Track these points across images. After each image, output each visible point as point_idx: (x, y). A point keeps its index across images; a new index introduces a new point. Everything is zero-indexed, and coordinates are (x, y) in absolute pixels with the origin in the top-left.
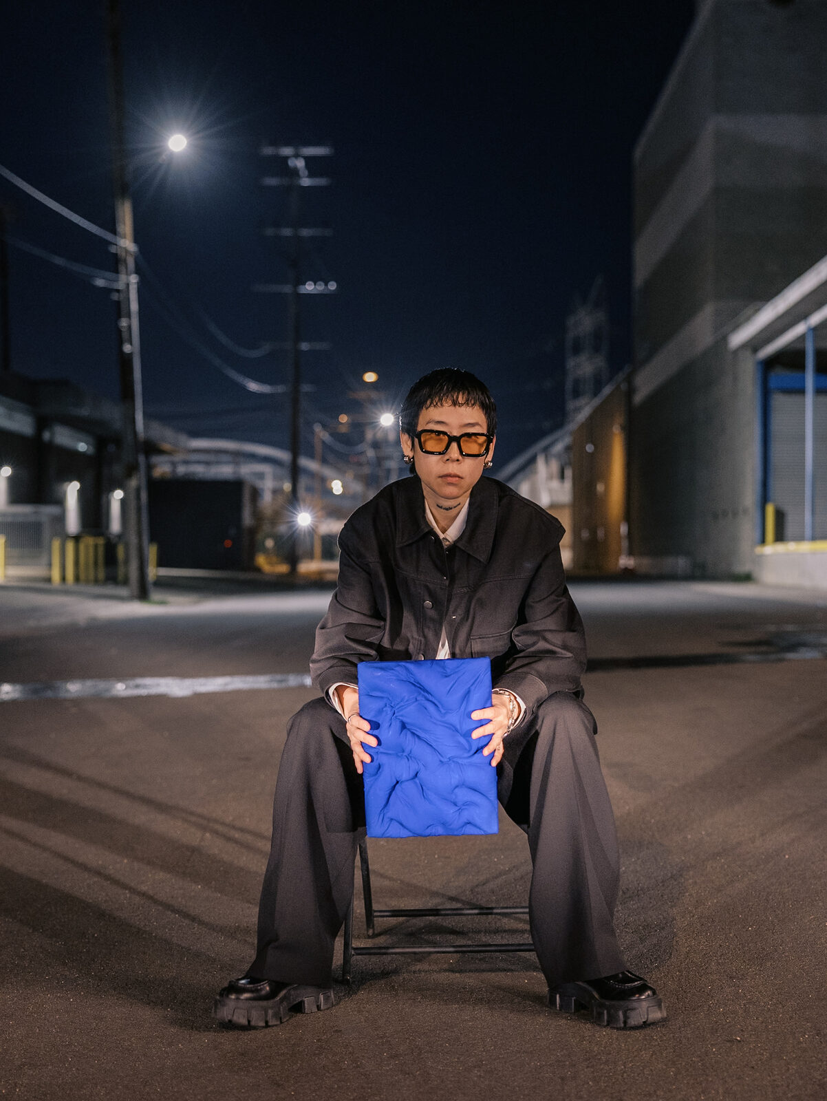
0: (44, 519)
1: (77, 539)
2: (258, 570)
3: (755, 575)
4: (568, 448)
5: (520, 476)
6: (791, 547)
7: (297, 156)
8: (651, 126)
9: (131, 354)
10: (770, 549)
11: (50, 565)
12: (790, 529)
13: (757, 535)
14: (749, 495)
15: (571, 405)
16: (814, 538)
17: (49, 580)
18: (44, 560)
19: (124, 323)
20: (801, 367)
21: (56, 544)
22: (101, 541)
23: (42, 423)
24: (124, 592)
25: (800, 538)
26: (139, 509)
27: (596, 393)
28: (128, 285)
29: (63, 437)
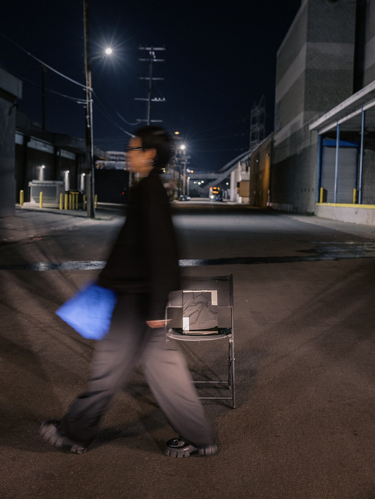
0: (57, 186)
1: (68, 193)
3: (315, 213)
4: (249, 159)
5: (232, 169)
6: (329, 204)
7: (152, 50)
8: (284, 43)
9: (90, 128)
10: (322, 204)
11: (59, 203)
12: (329, 197)
13: (317, 200)
14: (315, 185)
15: (251, 142)
16: (336, 203)
17: (58, 208)
18: (57, 201)
19: (88, 117)
20: (335, 138)
21: (61, 195)
22: (77, 193)
23: (56, 149)
24: (85, 214)
25: (332, 202)
26: (91, 185)
27: (261, 139)
28: (89, 103)
29: (64, 154)
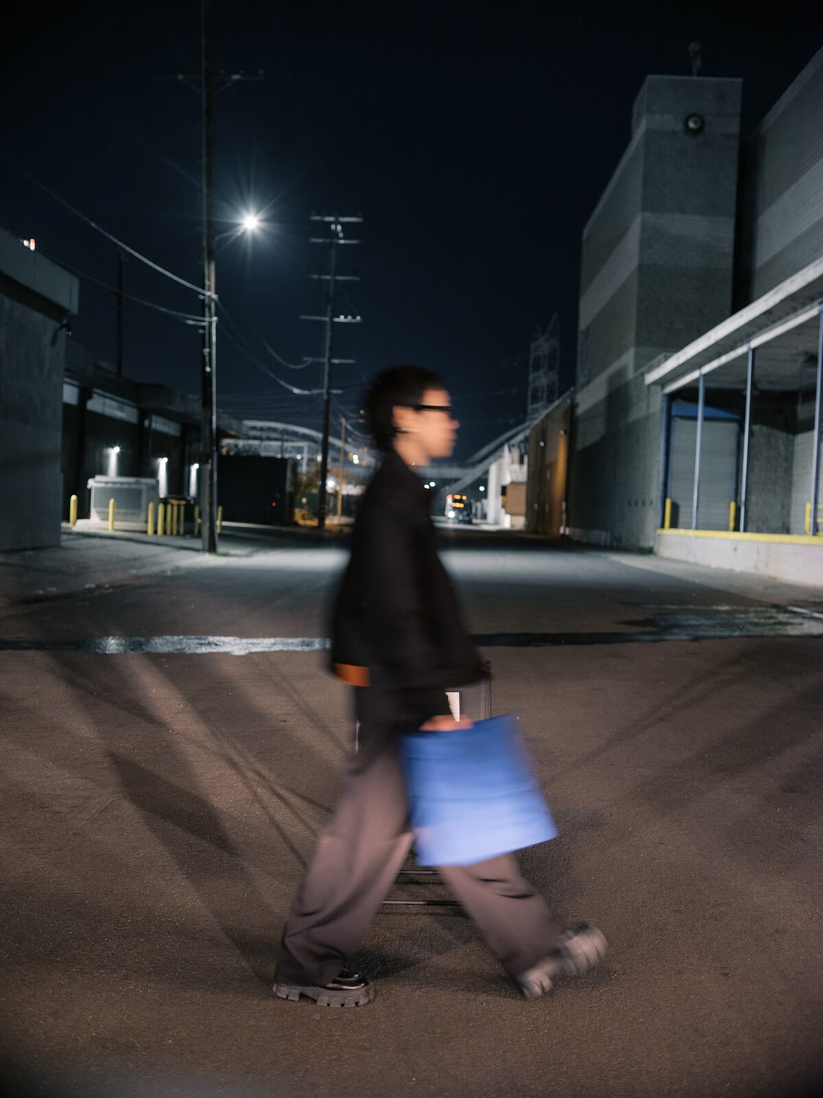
0: (144, 487)
1: (165, 502)
2: (296, 524)
3: (655, 549)
4: (526, 440)
5: (491, 459)
6: (680, 532)
7: (337, 223)
8: (597, 212)
9: (210, 373)
10: (668, 532)
11: (147, 522)
12: (682, 518)
13: (659, 522)
14: (655, 492)
15: (530, 407)
16: (697, 529)
17: (146, 532)
18: (142, 517)
19: (207, 350)
20: (696, 401)
21: (151, 506)
22: (183, 502)
23: (144, 414)
24: (198, 544)
25: (688, 527)
26: (211, 485)
27: (550, 401)
28: (210, 323)
29: (159, 424)
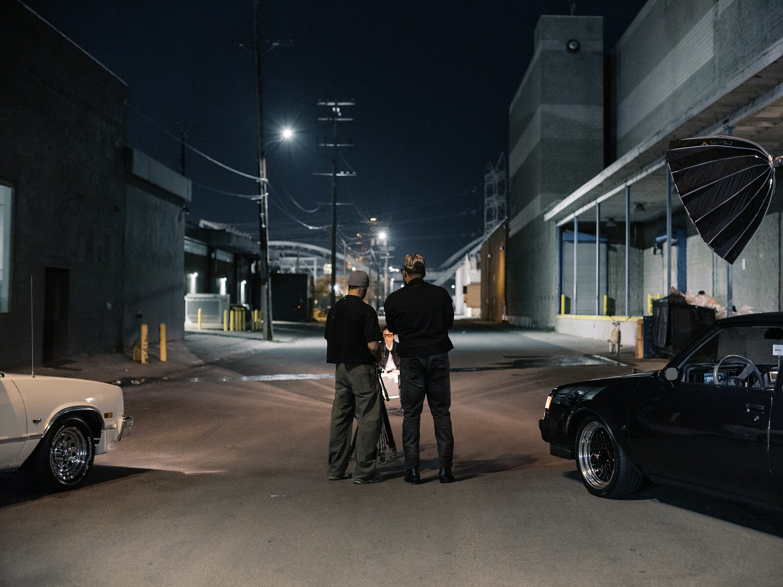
2: (315, 321)
3: (556, 328)
4: (481, 251)
5: (457, 264)
6: (568, 316)
7: (336, 106)
9: (265, 228)
10: (563, 316)
11: (223, 323)
12: (570, 307)
13: (558, 310)
14: (555, 291)
15: (486, 223)
16: (576, 314)
17: (222, 329)
18: (220, 319)
19: (262, 214)
20: (573, 231)
21: (225, 312)
23: (211, 250)
24: (260, 336)
26: (268, 298)
28: (264, 198)
29: (220, 256)
